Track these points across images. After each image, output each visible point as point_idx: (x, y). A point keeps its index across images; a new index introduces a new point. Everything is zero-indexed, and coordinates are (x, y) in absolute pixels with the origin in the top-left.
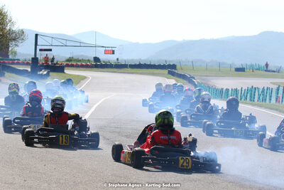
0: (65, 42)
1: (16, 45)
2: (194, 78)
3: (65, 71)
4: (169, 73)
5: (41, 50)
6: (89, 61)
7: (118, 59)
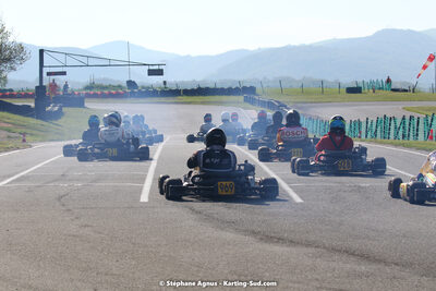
0: (86, 60)
1: (12, 69)
2: (285, 106)
3: (86, 104)
4: (246, 100)
5: (49, 74)
6: (120, 86)
7: (165, 82)
